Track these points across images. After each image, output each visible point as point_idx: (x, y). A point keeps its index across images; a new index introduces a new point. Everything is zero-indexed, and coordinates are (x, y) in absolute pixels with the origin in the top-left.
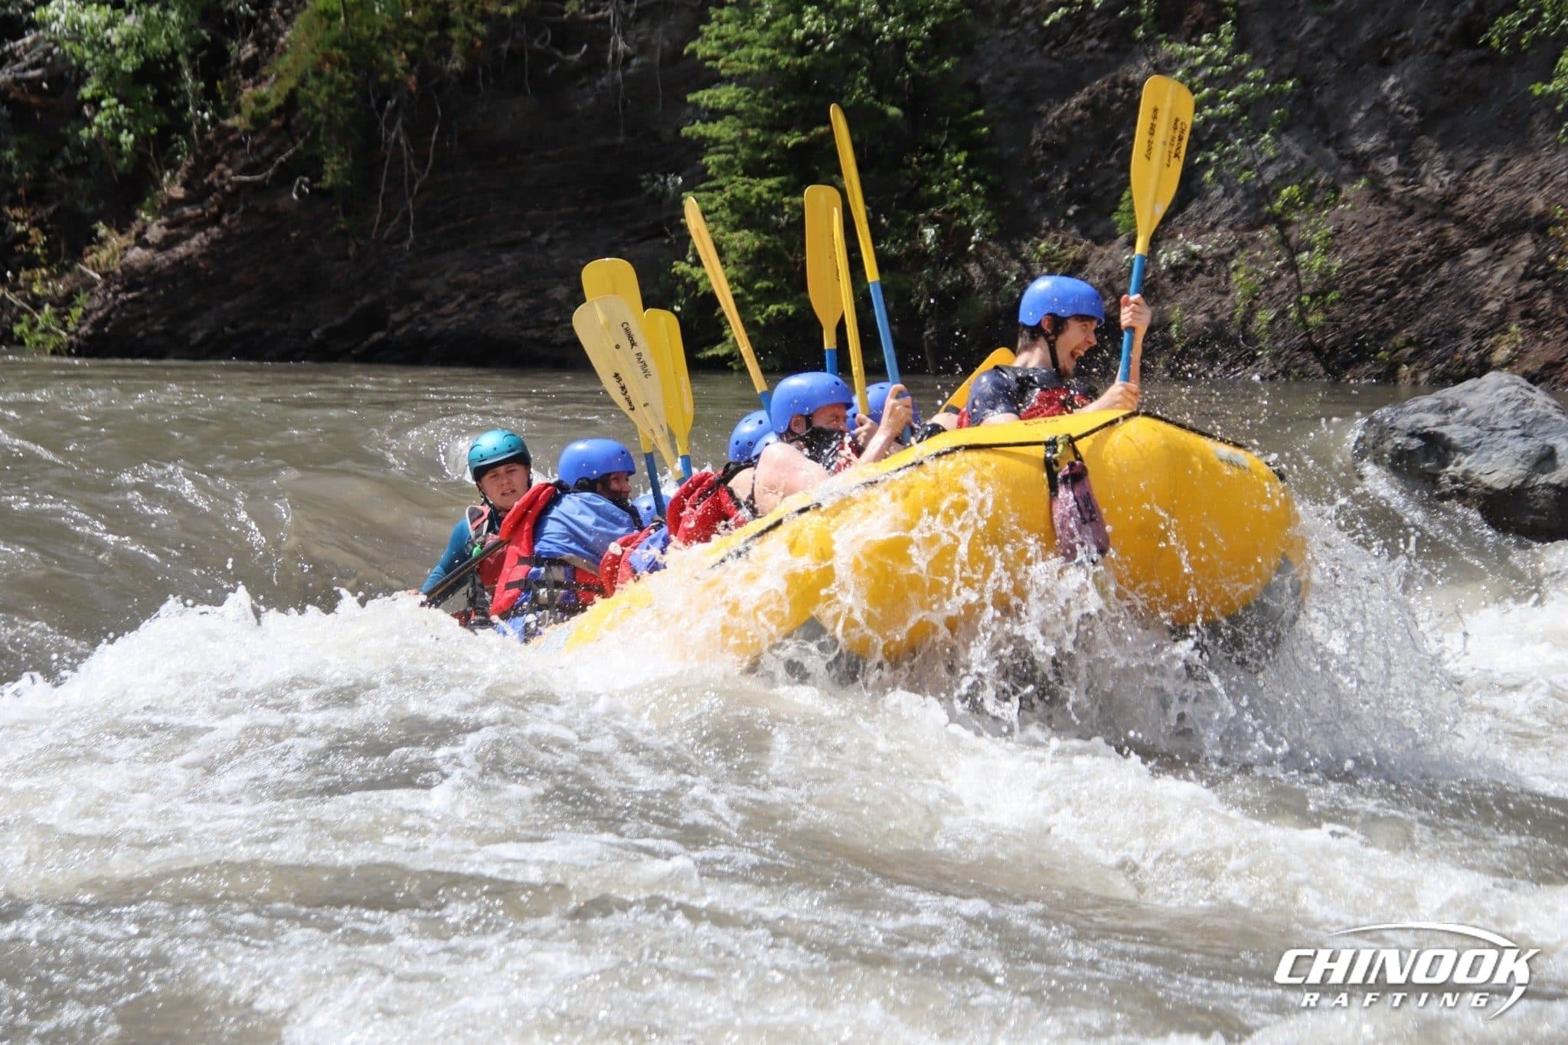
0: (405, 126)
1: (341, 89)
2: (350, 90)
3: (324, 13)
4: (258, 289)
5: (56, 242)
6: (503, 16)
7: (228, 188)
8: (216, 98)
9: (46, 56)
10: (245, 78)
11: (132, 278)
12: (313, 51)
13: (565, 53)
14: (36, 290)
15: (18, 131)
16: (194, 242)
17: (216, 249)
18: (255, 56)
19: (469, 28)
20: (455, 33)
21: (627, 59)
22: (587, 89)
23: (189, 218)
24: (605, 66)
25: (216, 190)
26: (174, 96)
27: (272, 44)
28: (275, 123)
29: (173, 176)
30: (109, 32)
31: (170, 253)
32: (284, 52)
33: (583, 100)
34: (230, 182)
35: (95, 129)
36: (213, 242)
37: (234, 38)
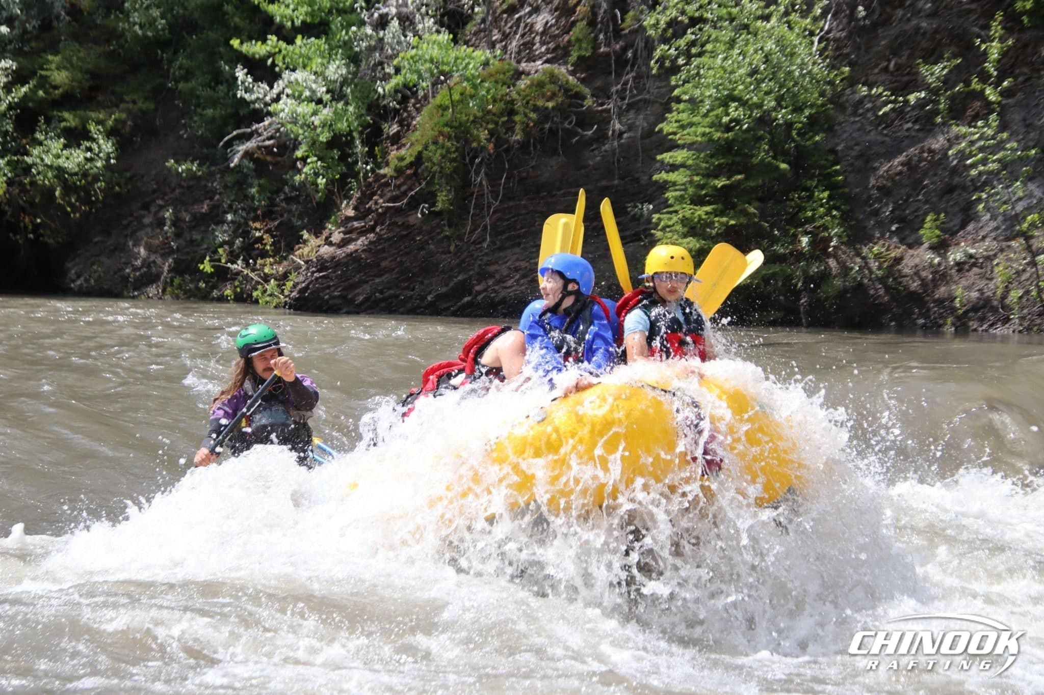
0: (486, 174)
1: (448, 151)
2: (454, 152)
3: (440, 107)
4: (397, 270)
5: (279, 242)
6: (547, 108)
7: (380, 210)
8: (374, 157)
9: (276, 133)
10: (392, 145)
11: (322, 264)
12: (432, 129)
13: (583, 130)
14: (266, 270)
15: (259, 177)
16: (359, 242)
17: (372, 247)
18: (398, 132)
19: (526, 115)
20: (517, 118)
21: (621, 133)
22: (596, 152)
23: (356, 228)
24: (607, 138)
25: (373, 211)
26: (350, 156)
27: (409, 125)
28: (409, 171)
29: (348, 203)
30: (313, 118)
31: (345, 249)
32: (415, 129)
33: (594, 158)
34: (381, 207)
35: (303, 176)
36: (370, 243)
37: (386, 121)
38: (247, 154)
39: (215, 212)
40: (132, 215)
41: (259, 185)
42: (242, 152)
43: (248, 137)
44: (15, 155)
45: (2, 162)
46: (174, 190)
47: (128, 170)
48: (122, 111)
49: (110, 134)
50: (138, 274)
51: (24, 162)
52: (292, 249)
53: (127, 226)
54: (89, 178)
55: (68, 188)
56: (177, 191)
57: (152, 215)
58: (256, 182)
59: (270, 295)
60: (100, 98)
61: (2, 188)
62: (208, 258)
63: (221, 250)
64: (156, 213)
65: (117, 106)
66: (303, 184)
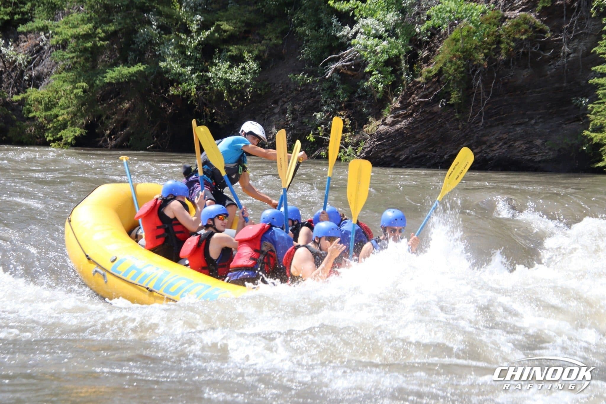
0: (482, 81)
1: (458, 67)
2: (462, 67)
3: (454, 39)
4: (425, 140)
5: (354, 123)
6: (521, 39)
7: (416, 103)
8: (413, 71)
9: (354, 57)
10: (424, 63)
11: (380, 136)
12: (449, 53)
13: (544, 52)
14: (346, 140)
15: (343, 83)
16: (403, 123)
17: (411, 126)
18: (428, 55)
19: (508, 44)
20: (503, 46)
21: (569, 54)
22: (552, 66)
23: (401, 115)
24: (560, 57)
25: (412, 104)
26: (398, 70)
27: (435, 51)
28: (434, 80)
29: (397, 99)
30: (377, 48)
31: (394, 127)
32: (439, 54)
33: (550, 70)
34: (417, 101)
35: (369, 83)
36: (410, 123)
37: (421, 49)
38: (336, 70)
39: (316, 105)
40: (267, 107)
41: (343, 89)
42: (333, 69)
43: (337, 60)
44: (201, 72)
45: (194, 76)
46: (292, 92)
47: (266, 80)
48: (263, 45)
49: (256, 59)
50: (270, 142)
51: (206, 76)
52: (362, 127)
53: (265, 114)
54: (243, 86)
55: (231, 92)
56: (294, 93)
57: (279, 107)
58: (341, 87)
59: (348, 155)
60: (251, 37)
61: (193, 92)
62: (312, 133)
63: (319, 128)
64: (282, 106)
65: (260, 42)
66: (369, 87)
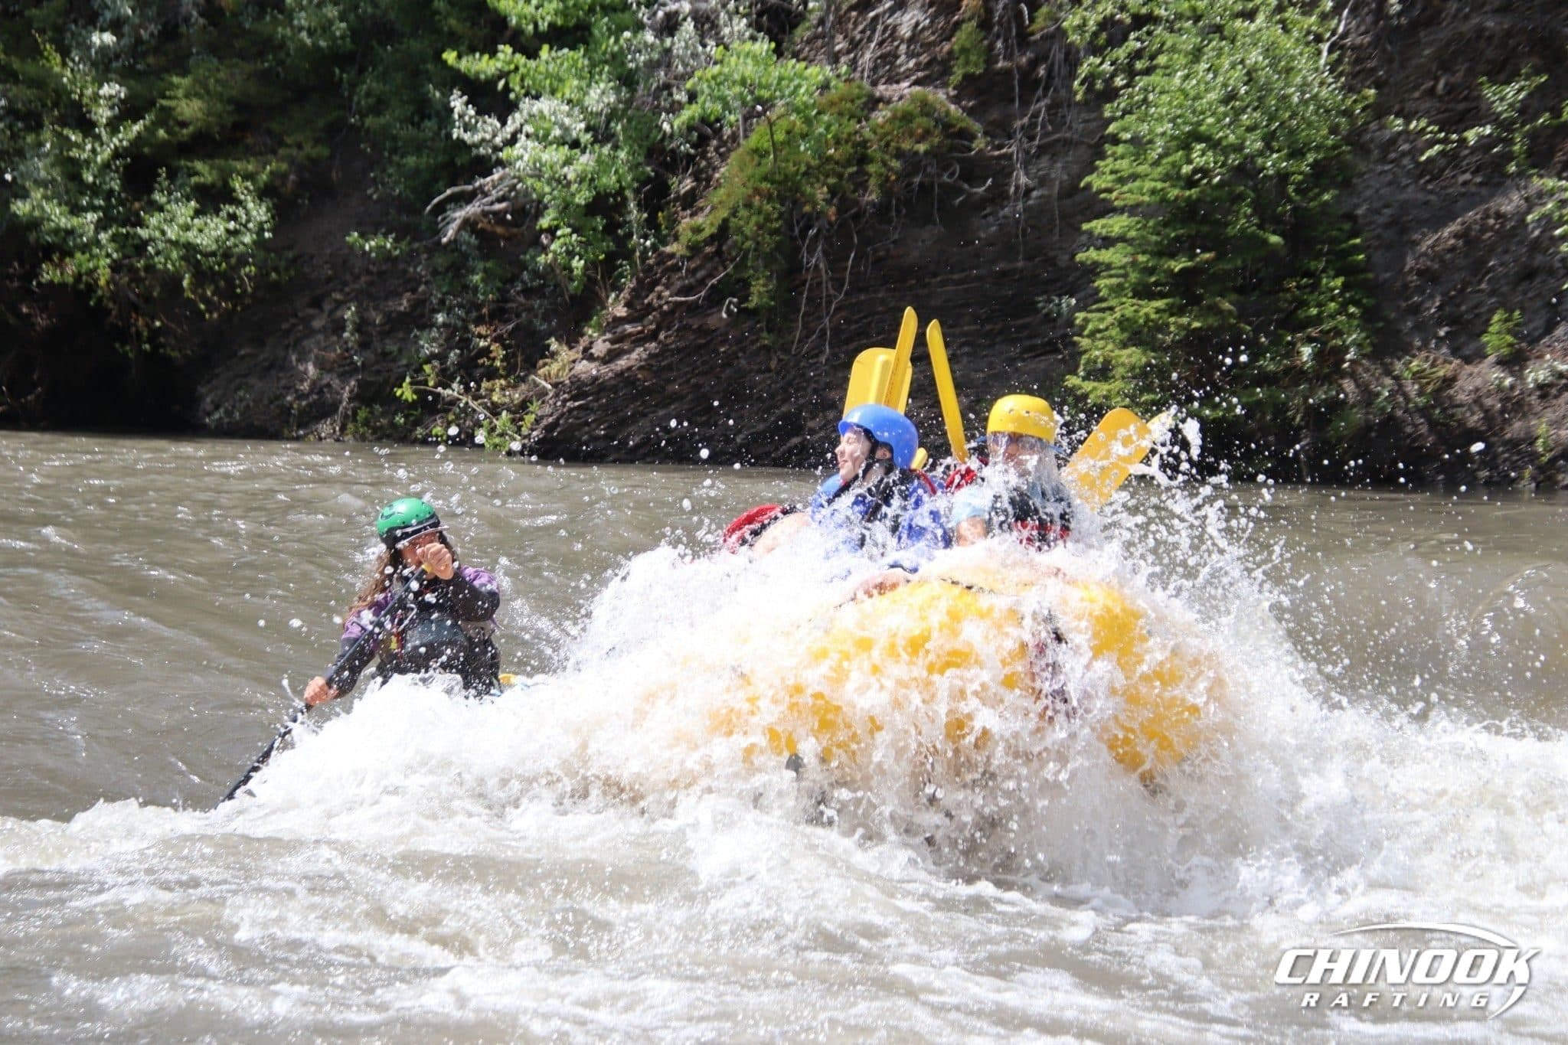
0: (824, 252)
1: (768, 219)
2: (777, 220)
3: (756, 151)
4: (690, 397)
5: (514, 355)
6: (916, 153)
7: (665, 307)
8: (657, 227)
9: (510, 191)
10: (684, 209)
11: (579, 388)
12: (744, 185)
13: (971, 186)
14: (495, 398)
15: (485, 257)
16: (634, 355)
17: (653, 362)
18: (693, 189)
19: (885, 164)
20: (872, 168)
21: (1028, 191)
22: (991, 219)
23: (630, 335)
24: (1008, 198)
25: (655, 310)
26: (620, 226)
27: (709, 179)
28: (708, 249)
29: (617, 296)
30: (566, 169)
31: (612, 366)
32: (719, 185)
33: (986, 229)
34: (667, 303)
35: (550, 256)
36: (651, 356)
37: (675, 174)
38: (468, 224)
39: (419, 311)
40: (296, 316)
41: (485, 271)
42: (458, 222)
43: (468, 198)
44: (124, 226)
45: (103, 237)
46: (358, 277)
47: (290, 248)
48: (282, 160)
49: (263, 193)
50: (304, 403)
51: (136, 235)
52: (532, 366)
53: (288, 332)
54: (233, 261)
55: (202, 276)
56: (363, 279)
57: (325, 315)
58: (480, 265)
59: (502, 435)
60: (250, 140)
61: (104, 275)
62: (408, 380)
63: (427, 368)
64: (331, 312)
65: (274, 152)
66: (550, 268)
